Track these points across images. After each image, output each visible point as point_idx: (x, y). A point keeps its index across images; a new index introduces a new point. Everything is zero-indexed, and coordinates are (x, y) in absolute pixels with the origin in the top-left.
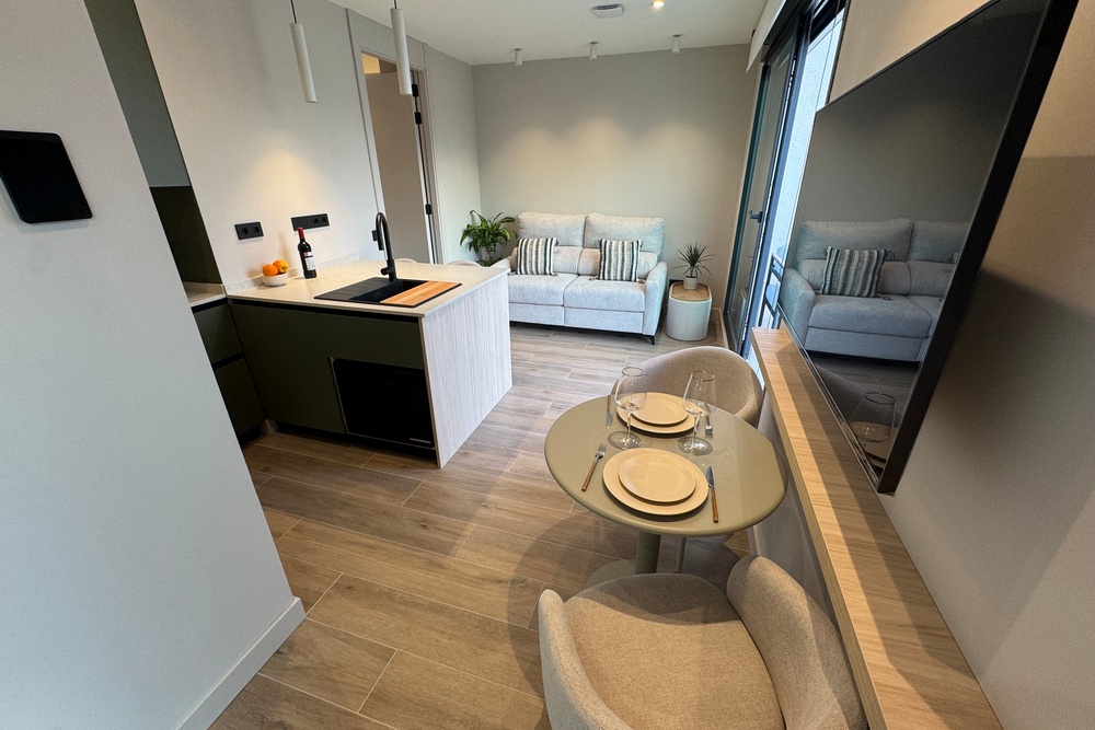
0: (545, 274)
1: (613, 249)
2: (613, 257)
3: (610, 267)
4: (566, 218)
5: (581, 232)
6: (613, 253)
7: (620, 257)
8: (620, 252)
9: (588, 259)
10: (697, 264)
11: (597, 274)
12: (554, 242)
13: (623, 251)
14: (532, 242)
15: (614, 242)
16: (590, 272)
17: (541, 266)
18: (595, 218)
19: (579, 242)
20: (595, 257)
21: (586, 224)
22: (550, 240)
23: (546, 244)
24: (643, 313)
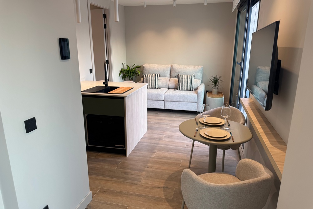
0: (155, 88)
1: (183, 78)
2: (183, 81)
3: (182, 85)
4: (163, 66)
5: (169, 72)
6: (183, 79)
7: (186, 81)
8: (186, 79)
9: (173, 82)
10: (217, 84)
11: (177, 88)
14: (150, 75)
15: (183, 75)
16: (174, 87)
17: (153, 85)
18: (175, 66)
19: (168, 75)
20: (175, 81)
21: (171, 68)
22: (157, 75)
23: (155, 76)
24: (197, 103)
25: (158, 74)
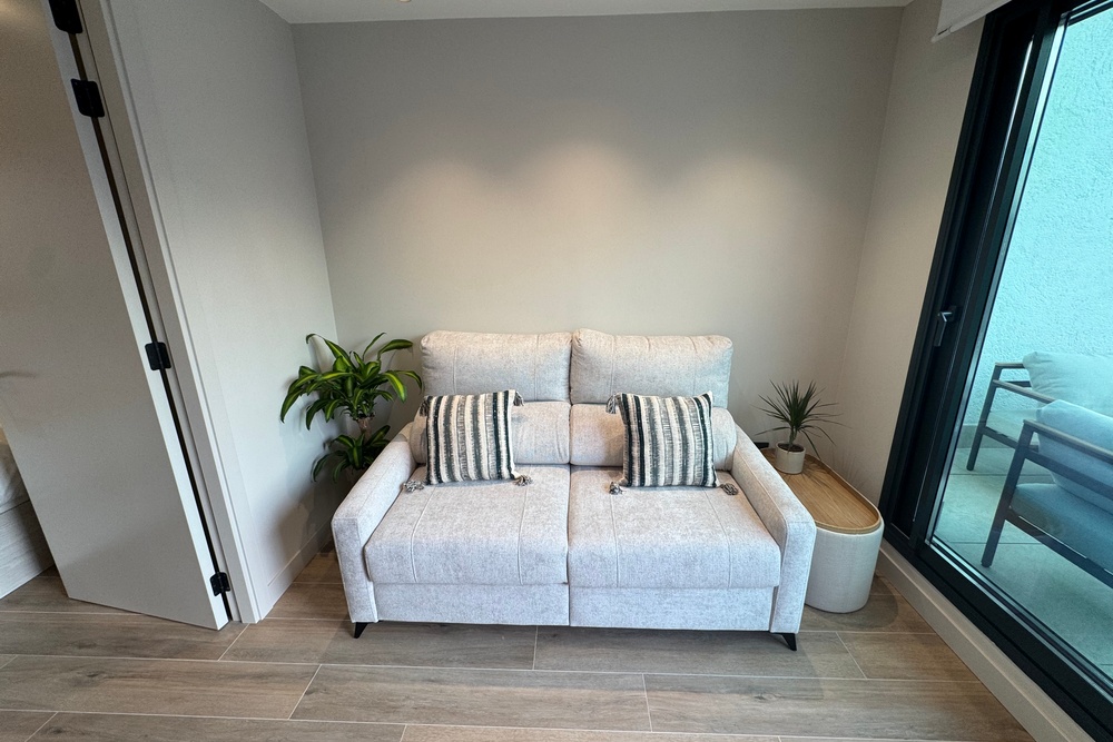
0: (500, 477)
1: (658, 418)
2: (660, 437)
3: (655, 460)
4: (530, 343)
5: (563, 372)
7: (677, 436)
8: (675, 426)
9: (593, 432)
11: (624, 470)
12: (511, 400)
13: (681, 422)
14: (462, 406)
15: (655, 400)
17: (487, 462)
18: (595, 343)
19: (561, 392)
21: (575, 356)
22: (501, 397)
23: (495, 407)
24: (776, 589)
25: (506, 393)
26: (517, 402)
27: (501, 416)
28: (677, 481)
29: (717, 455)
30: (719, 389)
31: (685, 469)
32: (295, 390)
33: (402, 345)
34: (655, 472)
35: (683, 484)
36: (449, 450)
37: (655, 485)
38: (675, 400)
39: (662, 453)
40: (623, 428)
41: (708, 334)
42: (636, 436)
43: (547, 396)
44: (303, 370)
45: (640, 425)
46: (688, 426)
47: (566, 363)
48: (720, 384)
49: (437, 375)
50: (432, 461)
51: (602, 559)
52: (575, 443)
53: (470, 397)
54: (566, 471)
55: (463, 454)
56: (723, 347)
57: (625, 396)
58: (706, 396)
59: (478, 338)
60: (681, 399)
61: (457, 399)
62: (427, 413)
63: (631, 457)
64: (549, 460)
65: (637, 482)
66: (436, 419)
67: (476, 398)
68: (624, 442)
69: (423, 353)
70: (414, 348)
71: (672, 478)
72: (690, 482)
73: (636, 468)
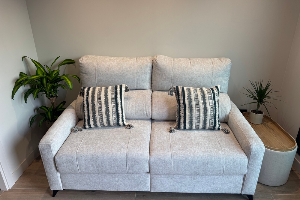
0: (118, 125)
2: (193, 107)
3: (191, 117)
4: (133, 61)
5: (148, 76)
7: (202, 106)
8: (201, 101)
10: (264, 100)
11: (176, 122)
12: (123, 89)
13: (204, 99)
14: (100, 92)
17: (112, 118)
19: (147, 85)
22: (119, 87)
23: (116, 93)
24: (245, 175)
25: (121, 86)
26: (127, 90)
27: (119, 97)
28: (201, 127)
29: (220, 115)
30: (223, 84)
31: (205, 121)
32: (18, 84)
33: (70, 62)
34: (191, 123)
35: (204, 128)
36: (94, 112)
37: (191, 129)
38: (202, 89)
39: (194, 114)
40: (176, 102)
41: (220, 57)
42: (182, 106)
43: (140, 87)
44: (21, 74)
45: (184, 101)
46: (207, 101)
47: (150, 72)
48: (224, 82)
49: (87, 77)
50: (86, 118)
51: (165, 162)
52: (154, 109)
53: (103, 88)
54: (149, 122)
55: (101, 115)
56: (227, 63)
57: (177, 87)
58: (217, 87)
59: (107, 59)
60: (204, 89)
61: (97, 88)
62: (83, 95)
63: (180, 116)
64: (141, 117)
65: (182, 127)
66: (87, 98)
67: (107, 88)
68: (177, 109)
69: (80, 66)
70: (76, 64)
71: (199, 125)
72: (207, 127)
73: (182, 121)
